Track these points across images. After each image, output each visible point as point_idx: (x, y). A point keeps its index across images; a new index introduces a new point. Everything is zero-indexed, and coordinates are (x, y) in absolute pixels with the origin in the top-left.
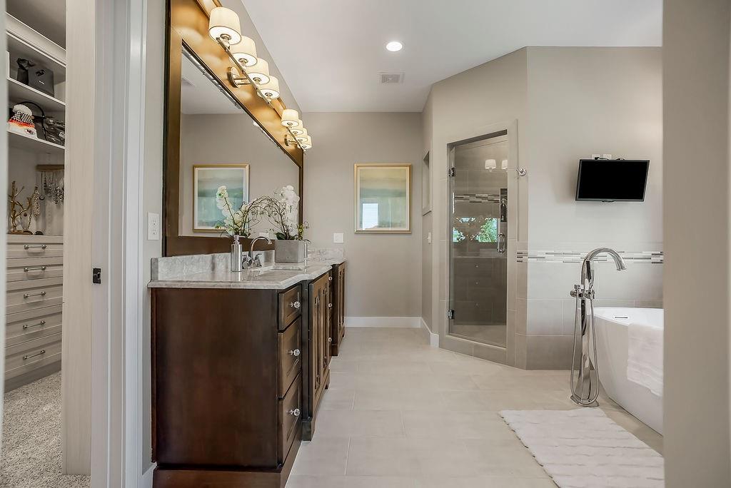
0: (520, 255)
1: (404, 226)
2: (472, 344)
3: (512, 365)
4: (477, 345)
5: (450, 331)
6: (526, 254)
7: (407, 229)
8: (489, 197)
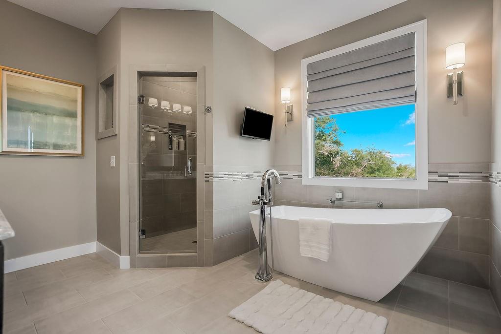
0: (207, 176)
1: (75, 148)
2: (165, 257)
3: (202, 265)
4: (170, 257)
5: (141, 250)
6: (212, 175)
7: (79, 151)
8: (161, 129)
